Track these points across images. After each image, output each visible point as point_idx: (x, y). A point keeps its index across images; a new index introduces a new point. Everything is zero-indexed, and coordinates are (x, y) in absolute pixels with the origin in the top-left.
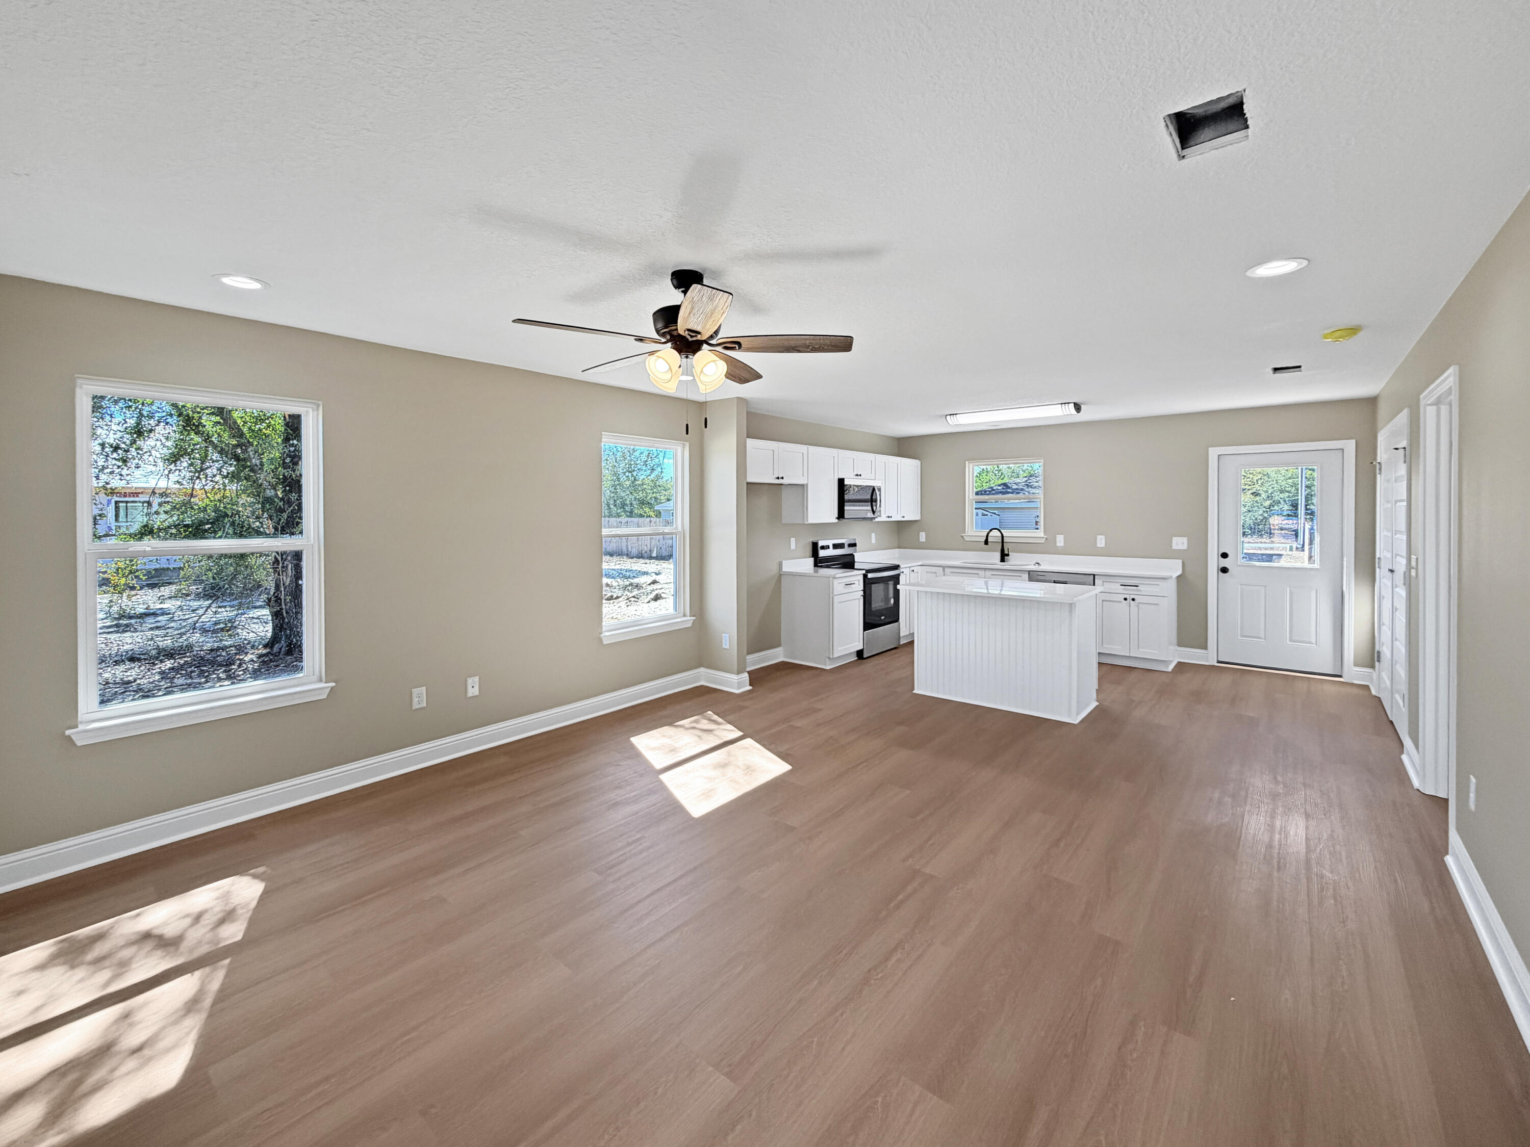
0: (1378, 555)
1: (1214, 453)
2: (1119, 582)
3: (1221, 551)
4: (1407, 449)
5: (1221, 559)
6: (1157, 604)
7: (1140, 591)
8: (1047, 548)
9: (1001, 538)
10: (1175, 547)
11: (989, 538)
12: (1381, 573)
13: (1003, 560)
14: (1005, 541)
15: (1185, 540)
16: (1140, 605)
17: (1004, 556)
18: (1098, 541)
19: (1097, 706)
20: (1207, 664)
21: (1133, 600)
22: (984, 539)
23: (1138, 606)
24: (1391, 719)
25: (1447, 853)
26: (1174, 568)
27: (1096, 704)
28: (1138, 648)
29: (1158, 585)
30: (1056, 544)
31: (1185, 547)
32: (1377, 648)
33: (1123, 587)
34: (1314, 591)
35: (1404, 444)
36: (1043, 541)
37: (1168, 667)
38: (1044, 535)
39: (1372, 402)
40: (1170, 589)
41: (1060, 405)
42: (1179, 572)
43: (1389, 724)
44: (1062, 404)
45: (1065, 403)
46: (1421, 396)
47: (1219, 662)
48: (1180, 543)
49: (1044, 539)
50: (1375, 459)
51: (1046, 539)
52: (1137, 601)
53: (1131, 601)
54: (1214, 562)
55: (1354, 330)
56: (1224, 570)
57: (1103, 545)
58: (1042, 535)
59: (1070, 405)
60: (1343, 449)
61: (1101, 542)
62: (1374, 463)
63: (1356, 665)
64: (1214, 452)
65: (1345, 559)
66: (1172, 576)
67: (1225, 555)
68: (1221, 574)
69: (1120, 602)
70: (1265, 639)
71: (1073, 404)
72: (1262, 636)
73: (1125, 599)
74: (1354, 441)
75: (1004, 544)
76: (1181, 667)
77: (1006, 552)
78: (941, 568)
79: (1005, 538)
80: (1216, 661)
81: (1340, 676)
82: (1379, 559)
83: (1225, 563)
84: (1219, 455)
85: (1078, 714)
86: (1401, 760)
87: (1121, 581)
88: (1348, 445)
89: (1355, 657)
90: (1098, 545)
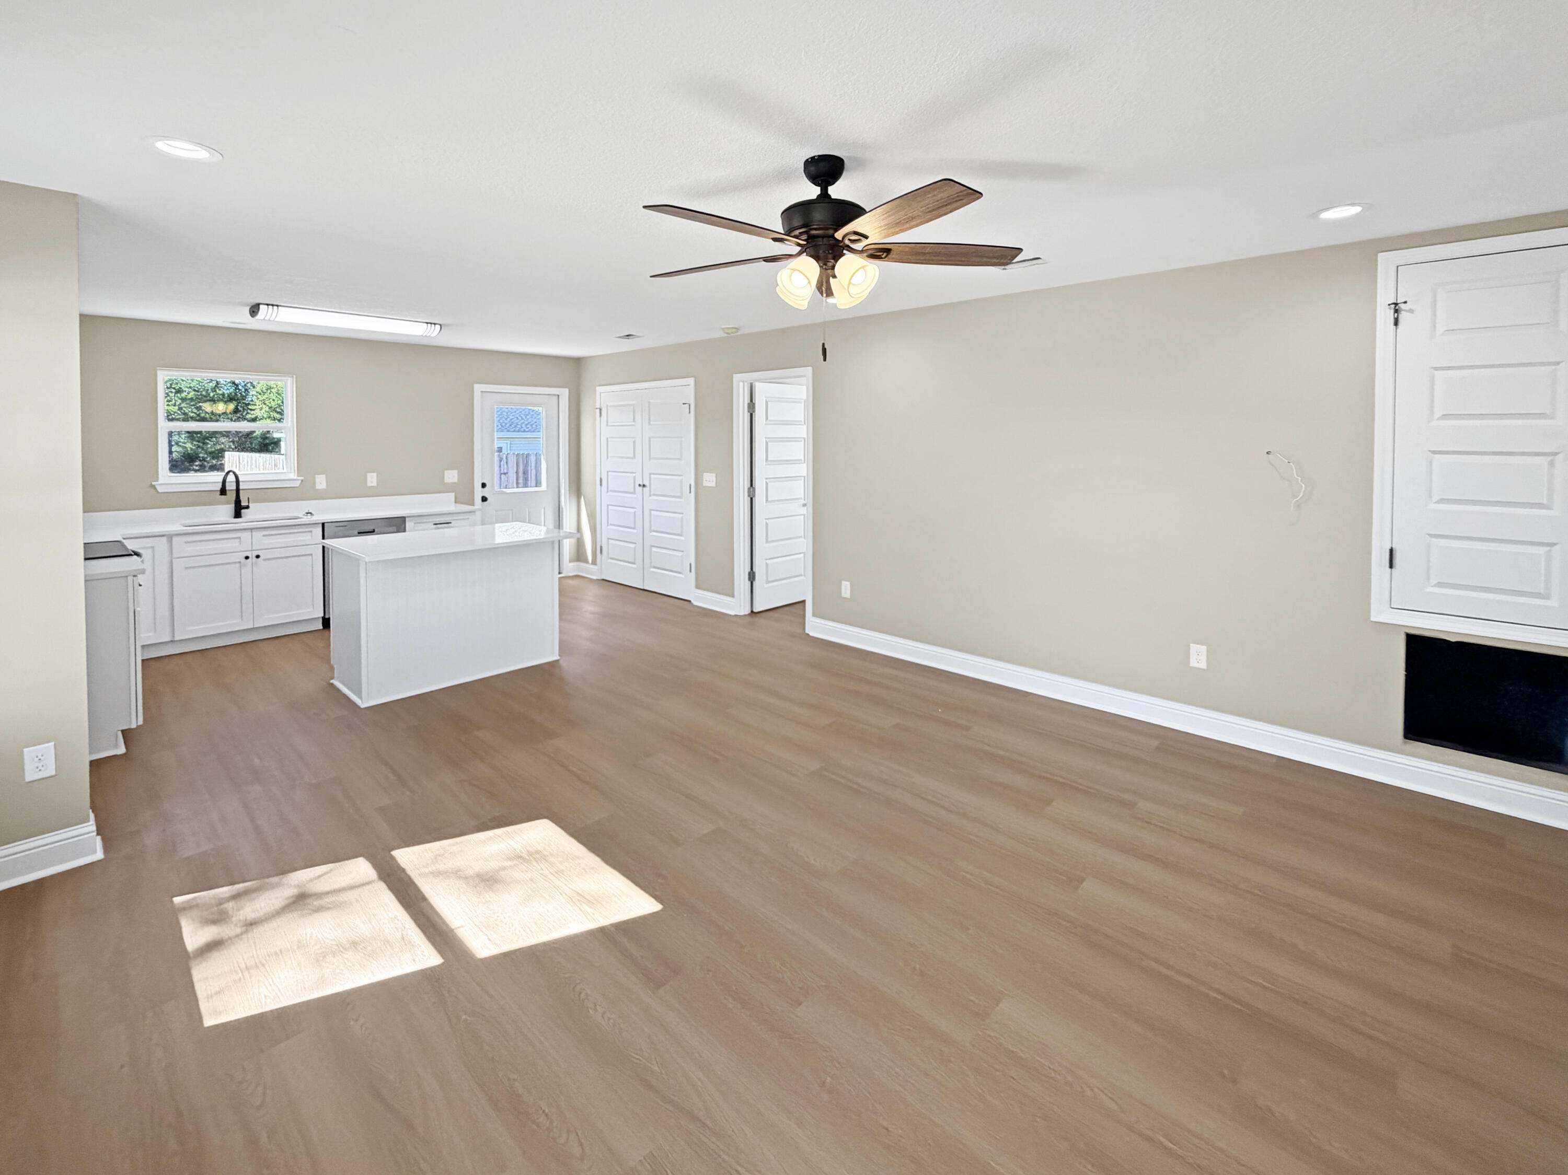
2: (431, 522)
3: (482, 482)
5: (482, 489)
8: (307, 492)
9: (234, 484)
10: (448, 480)
11: (227, 484)
12: (606, 489)
13: (238, 514)
14: (241, 487)
15: (455, 473)
17: (238, 511)
18: (369, 478)
22: (219, 487)
24: (643, 588)
30: (315, 486)
31: (455, 480)
34: (543, 511)
36: (297, 484)
38: (298, 476)
39: (576, 361)
41: (426, 324)
43: (645, 591)
44: (427, 323)
45: (431, 323)
48: (451, 476)
49: (300, 481)
51: (302, 481)
54: (478, 493)
56: (484, 499)
57: (375, 484)
58: (294, 477)
59: (436, 326)
60: (558, 396)
61: (372, 480)
63: (570, 561)
64: (478, 388)
65: (562, 481)
67: (484, 486)
68: (483, 503)
71: (439, 326)
74: (567, 391)
75: (241, 492)
77: (244, 504)
78: (164, 539)
79: (241, 484)
82: (602, 478)
83: (486, 492)
84: (481, 393)
87: (434, 520)
88: (564, 393)
89: (570, 558)
90: (369, 484)
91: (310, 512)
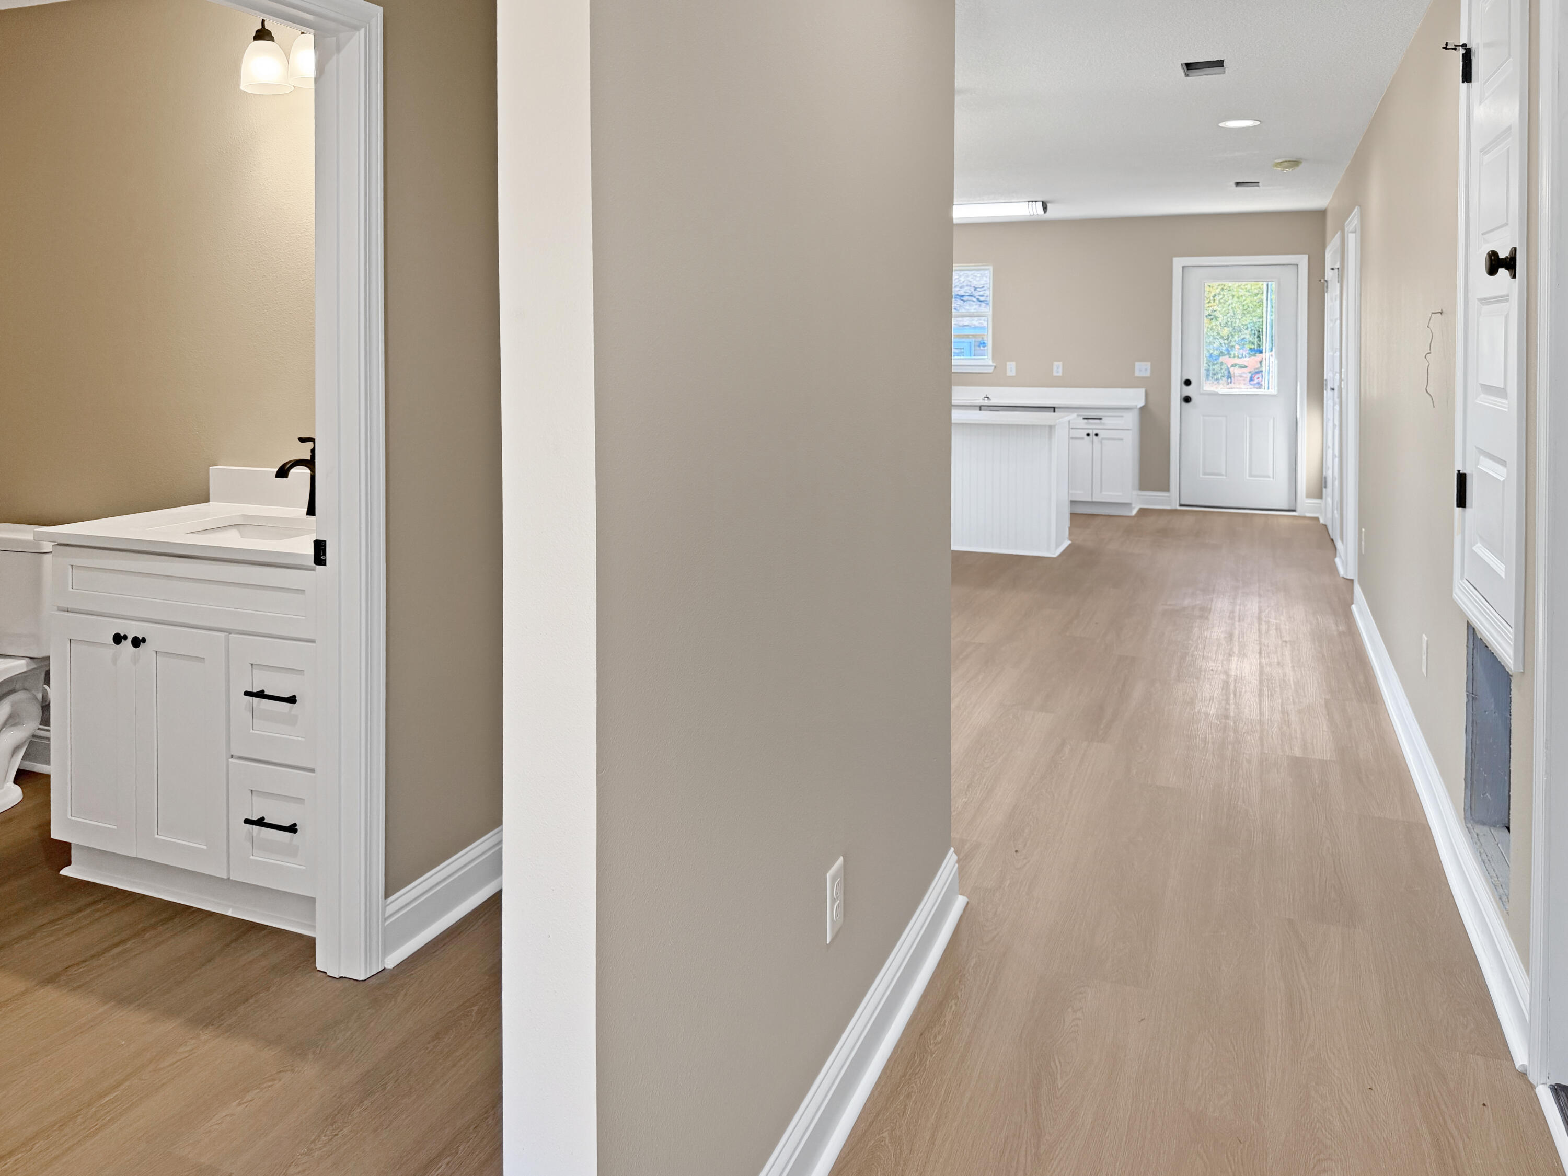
0: (1325, 378)
1: (1178, 263)
2: (1081, 416)
3: (1185, 378)
4: (1340, 269)
5: (1184, 387)
6: (1122, 439)
7: (1104, 424)
8: (995, 378)
10: (1137, 374)
12: (1327, 394)
15: (1148, 365)
16: (1103, 441)
18: (1055, 368)
19: (1070, 545)
20: (1168, 508)
21: (1096, 435)
23: (1101, 443)
24: (1331, 537)
25: (1352, 604)
26: (1136, 398)
27: (1069, 542)
28: (1101, 492)
29: (1122, 416)
30: (1005, 373)
31: (1147, 373)
32: (1324, 473)
33: (1086, 421)
34: (1272, 421)
35: (1338, 265)
36: (991, 370)
37: (1131, 511)
38: (993, 363)
39: (1321, 214)
40: (1130, 421)
42: (1141, 403)
43: (1330, 542)
44: (1027, 201)
45: (1031, 201)
46: (1346, 224)
47: (1181, 505)
48: (1143, 369)
49: (993, 368)
50: (1324, 276)
51: (995, 367)
52: (1100, 436)
53: (1094, 437)
54: (1177, 391)
55: (1295, 163)
56: (1187, 400)
58: (990, 363)
59: (1037, 203)
60: (1297, 265)
61: (1058, 370)
62: (1322, 281)
63: (1308, 496)
65: (1299, 384)
66: (1136, 406)
67: (1188, 383)
68: (1184, 404)
69: (1083, 438)
70: (1226, 476)
71: (1041, 203)
72: (1224, 473)
73: (1088, 435)
74: (1306, 257)
76: (1143, 512)
80: (1178, 504)
81: (1294, 511)
82: (1326, 380)
83: (1188, 391)
84: (1183, 267)
85: (1057, 546)
86: (1335, 563)
87: (1084, 414)
88: (1303, 260)
89: (1307, 490)
90: (1055, 374)
91: (988, 396)
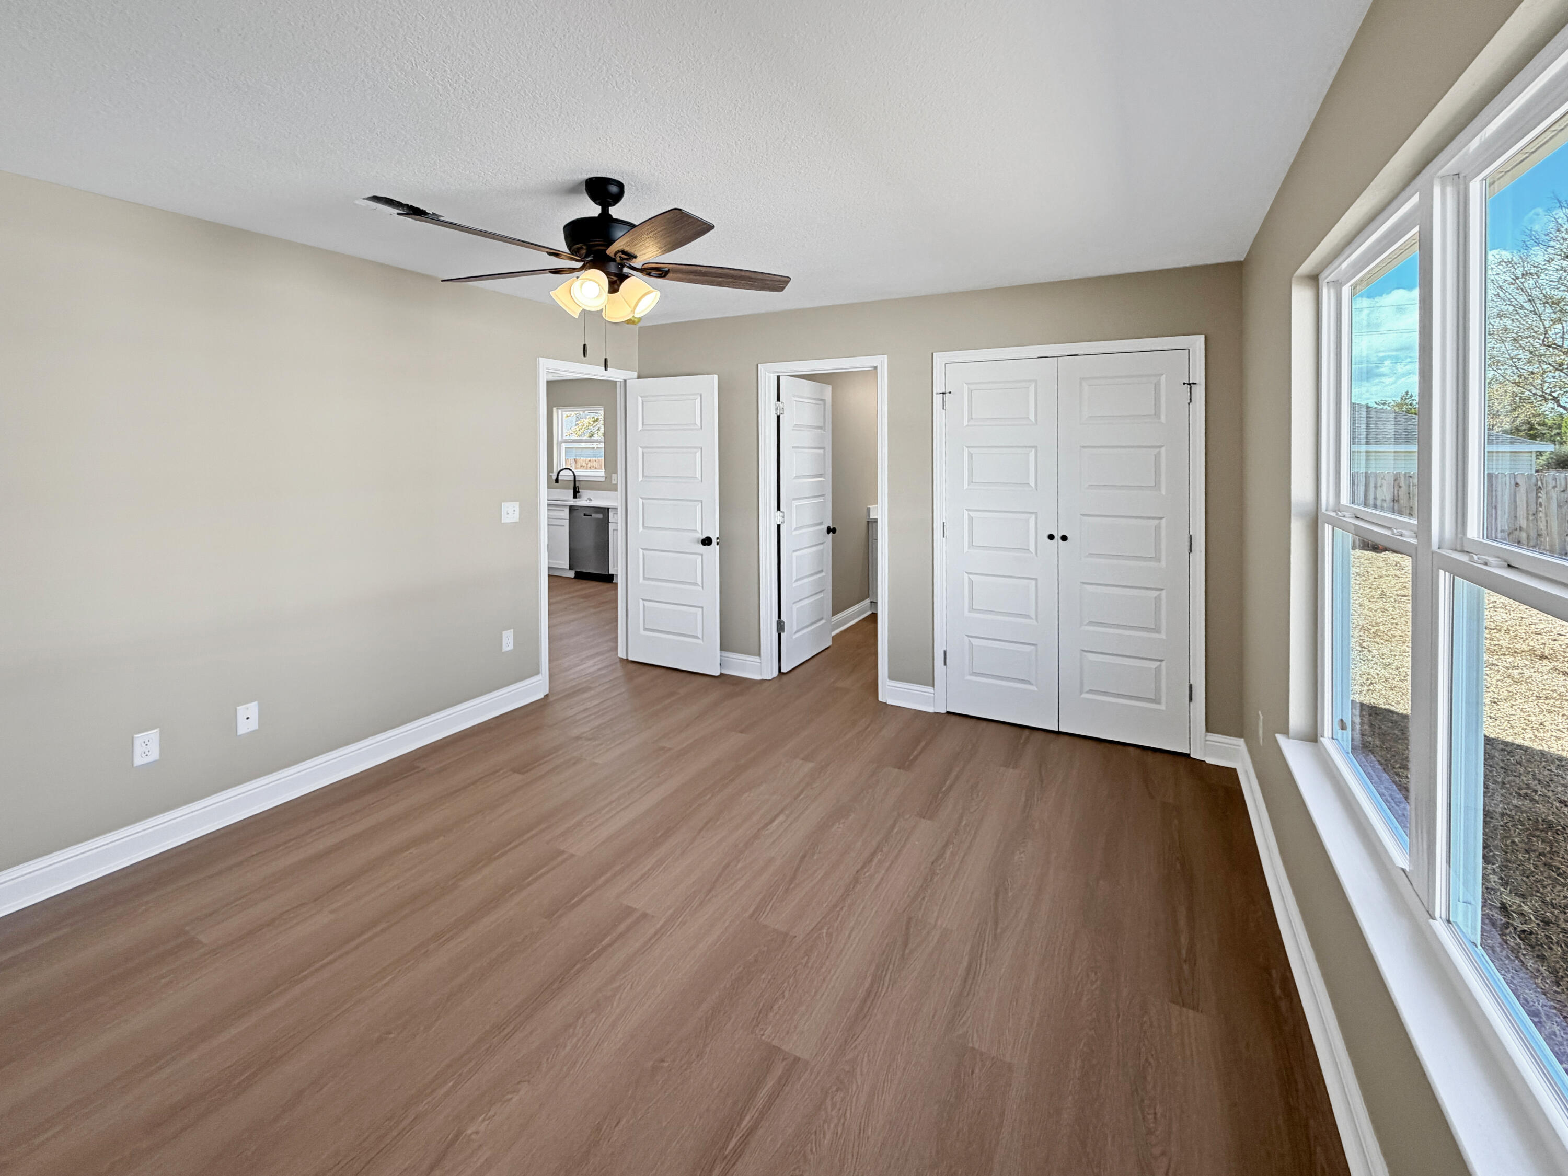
13: (575, 497)
14: (577, 479)
17: (575, 494)
79: (577, 477)
